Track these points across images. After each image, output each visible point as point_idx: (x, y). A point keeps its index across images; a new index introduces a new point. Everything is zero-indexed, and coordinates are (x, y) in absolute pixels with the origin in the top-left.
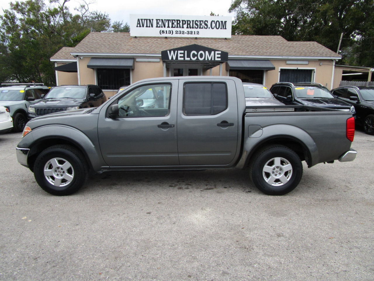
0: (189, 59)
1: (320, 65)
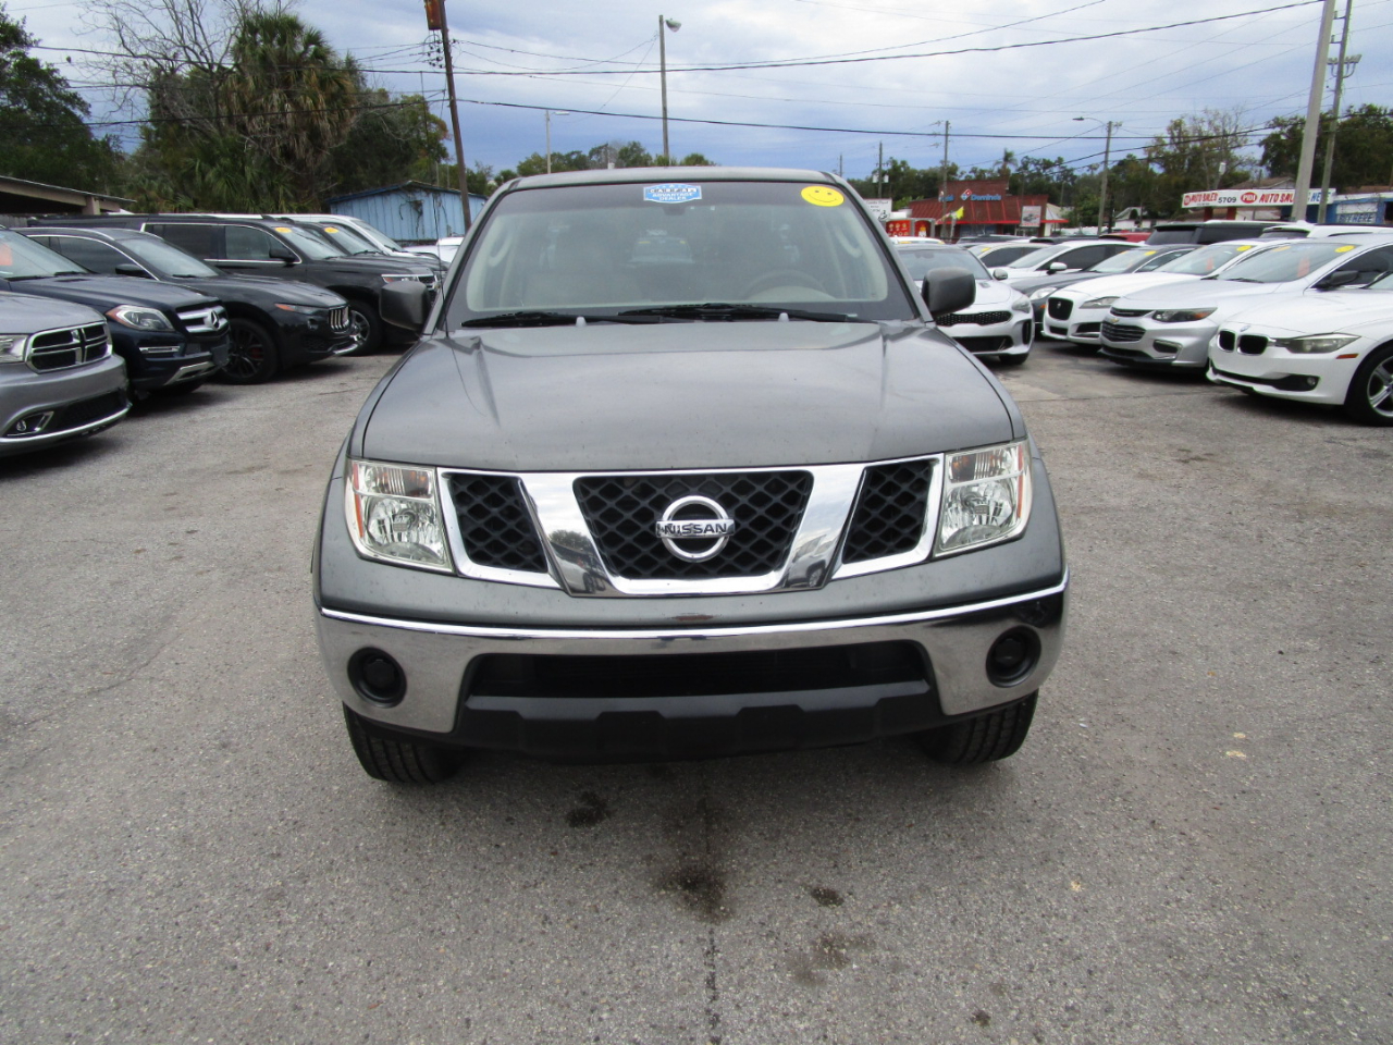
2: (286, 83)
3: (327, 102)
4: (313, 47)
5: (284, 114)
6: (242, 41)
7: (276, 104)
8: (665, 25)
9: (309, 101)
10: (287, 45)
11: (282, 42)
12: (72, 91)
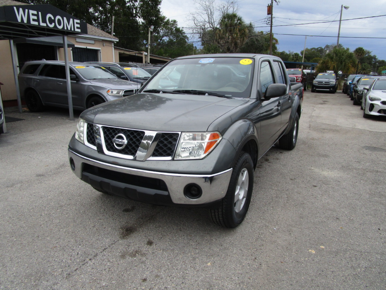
0: (45, 25)
1: (104, 46)
2: (230, 31)
3: (240, 35)
4: (239, 21)
5: (229, 38)
6: (222, 21)
7: (227, 36)
8: (343, 8)
9: (236, 35)
10: (232, 21)
11: (231, 21)
12: (185, 35)
